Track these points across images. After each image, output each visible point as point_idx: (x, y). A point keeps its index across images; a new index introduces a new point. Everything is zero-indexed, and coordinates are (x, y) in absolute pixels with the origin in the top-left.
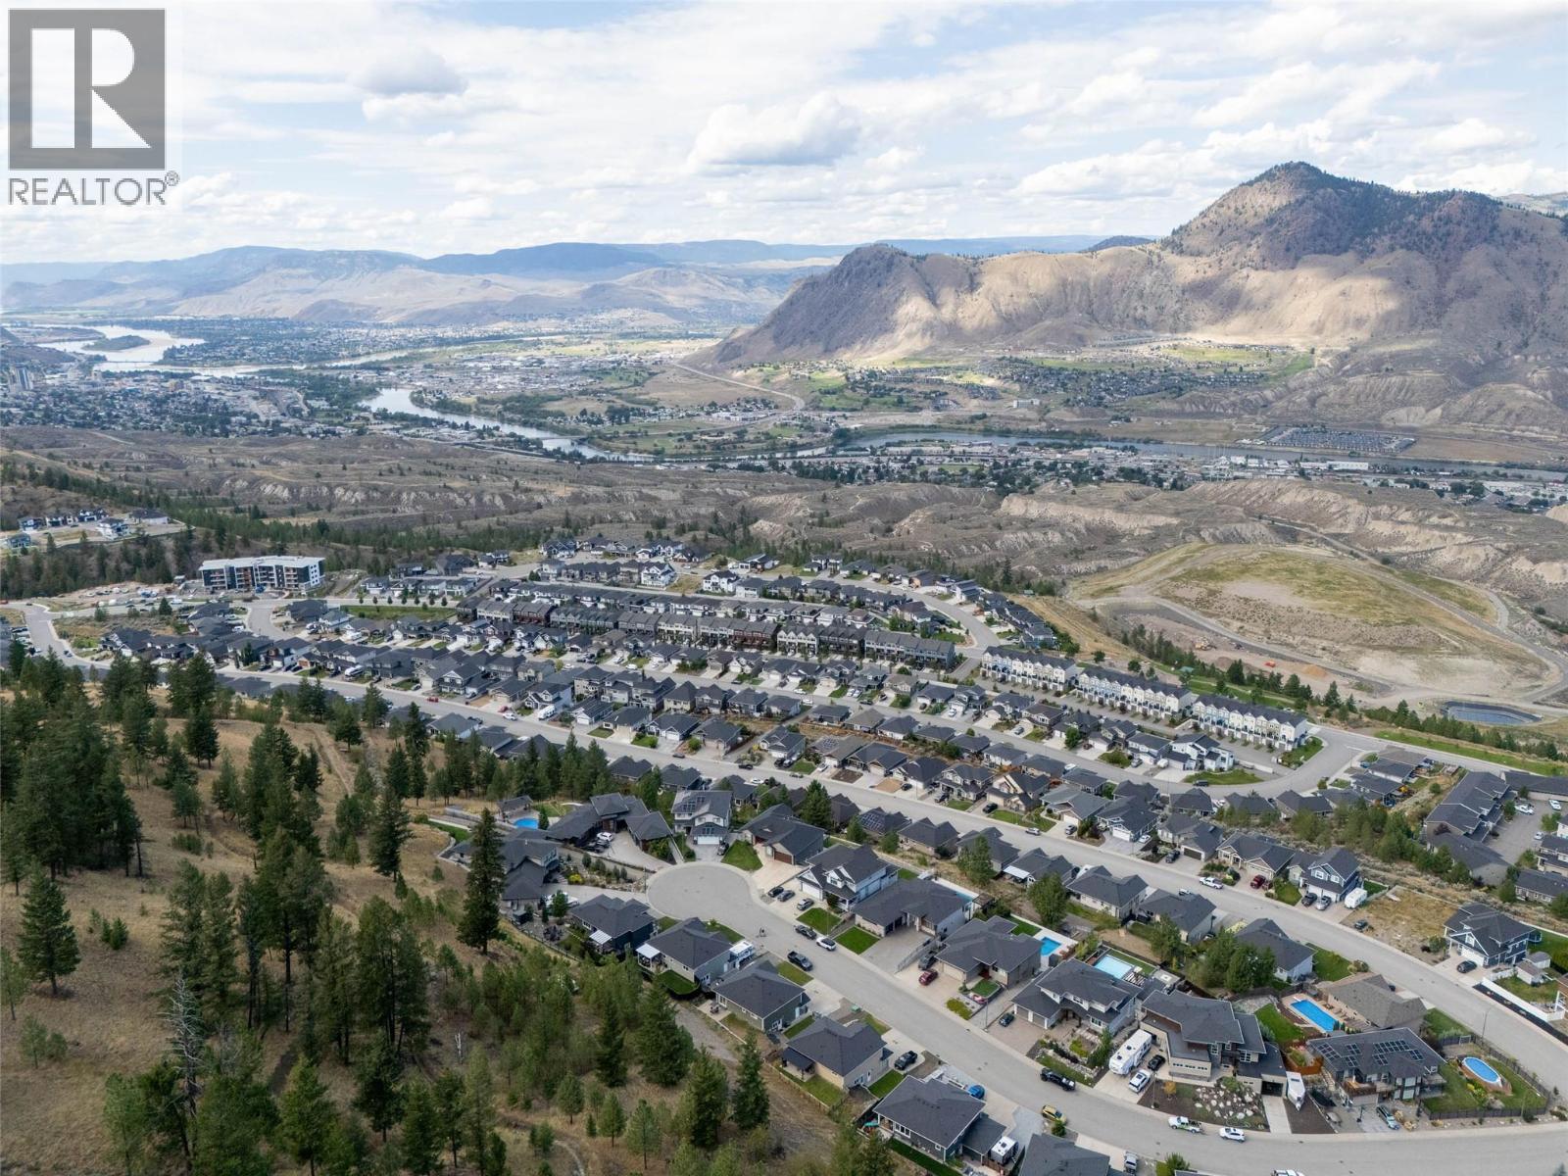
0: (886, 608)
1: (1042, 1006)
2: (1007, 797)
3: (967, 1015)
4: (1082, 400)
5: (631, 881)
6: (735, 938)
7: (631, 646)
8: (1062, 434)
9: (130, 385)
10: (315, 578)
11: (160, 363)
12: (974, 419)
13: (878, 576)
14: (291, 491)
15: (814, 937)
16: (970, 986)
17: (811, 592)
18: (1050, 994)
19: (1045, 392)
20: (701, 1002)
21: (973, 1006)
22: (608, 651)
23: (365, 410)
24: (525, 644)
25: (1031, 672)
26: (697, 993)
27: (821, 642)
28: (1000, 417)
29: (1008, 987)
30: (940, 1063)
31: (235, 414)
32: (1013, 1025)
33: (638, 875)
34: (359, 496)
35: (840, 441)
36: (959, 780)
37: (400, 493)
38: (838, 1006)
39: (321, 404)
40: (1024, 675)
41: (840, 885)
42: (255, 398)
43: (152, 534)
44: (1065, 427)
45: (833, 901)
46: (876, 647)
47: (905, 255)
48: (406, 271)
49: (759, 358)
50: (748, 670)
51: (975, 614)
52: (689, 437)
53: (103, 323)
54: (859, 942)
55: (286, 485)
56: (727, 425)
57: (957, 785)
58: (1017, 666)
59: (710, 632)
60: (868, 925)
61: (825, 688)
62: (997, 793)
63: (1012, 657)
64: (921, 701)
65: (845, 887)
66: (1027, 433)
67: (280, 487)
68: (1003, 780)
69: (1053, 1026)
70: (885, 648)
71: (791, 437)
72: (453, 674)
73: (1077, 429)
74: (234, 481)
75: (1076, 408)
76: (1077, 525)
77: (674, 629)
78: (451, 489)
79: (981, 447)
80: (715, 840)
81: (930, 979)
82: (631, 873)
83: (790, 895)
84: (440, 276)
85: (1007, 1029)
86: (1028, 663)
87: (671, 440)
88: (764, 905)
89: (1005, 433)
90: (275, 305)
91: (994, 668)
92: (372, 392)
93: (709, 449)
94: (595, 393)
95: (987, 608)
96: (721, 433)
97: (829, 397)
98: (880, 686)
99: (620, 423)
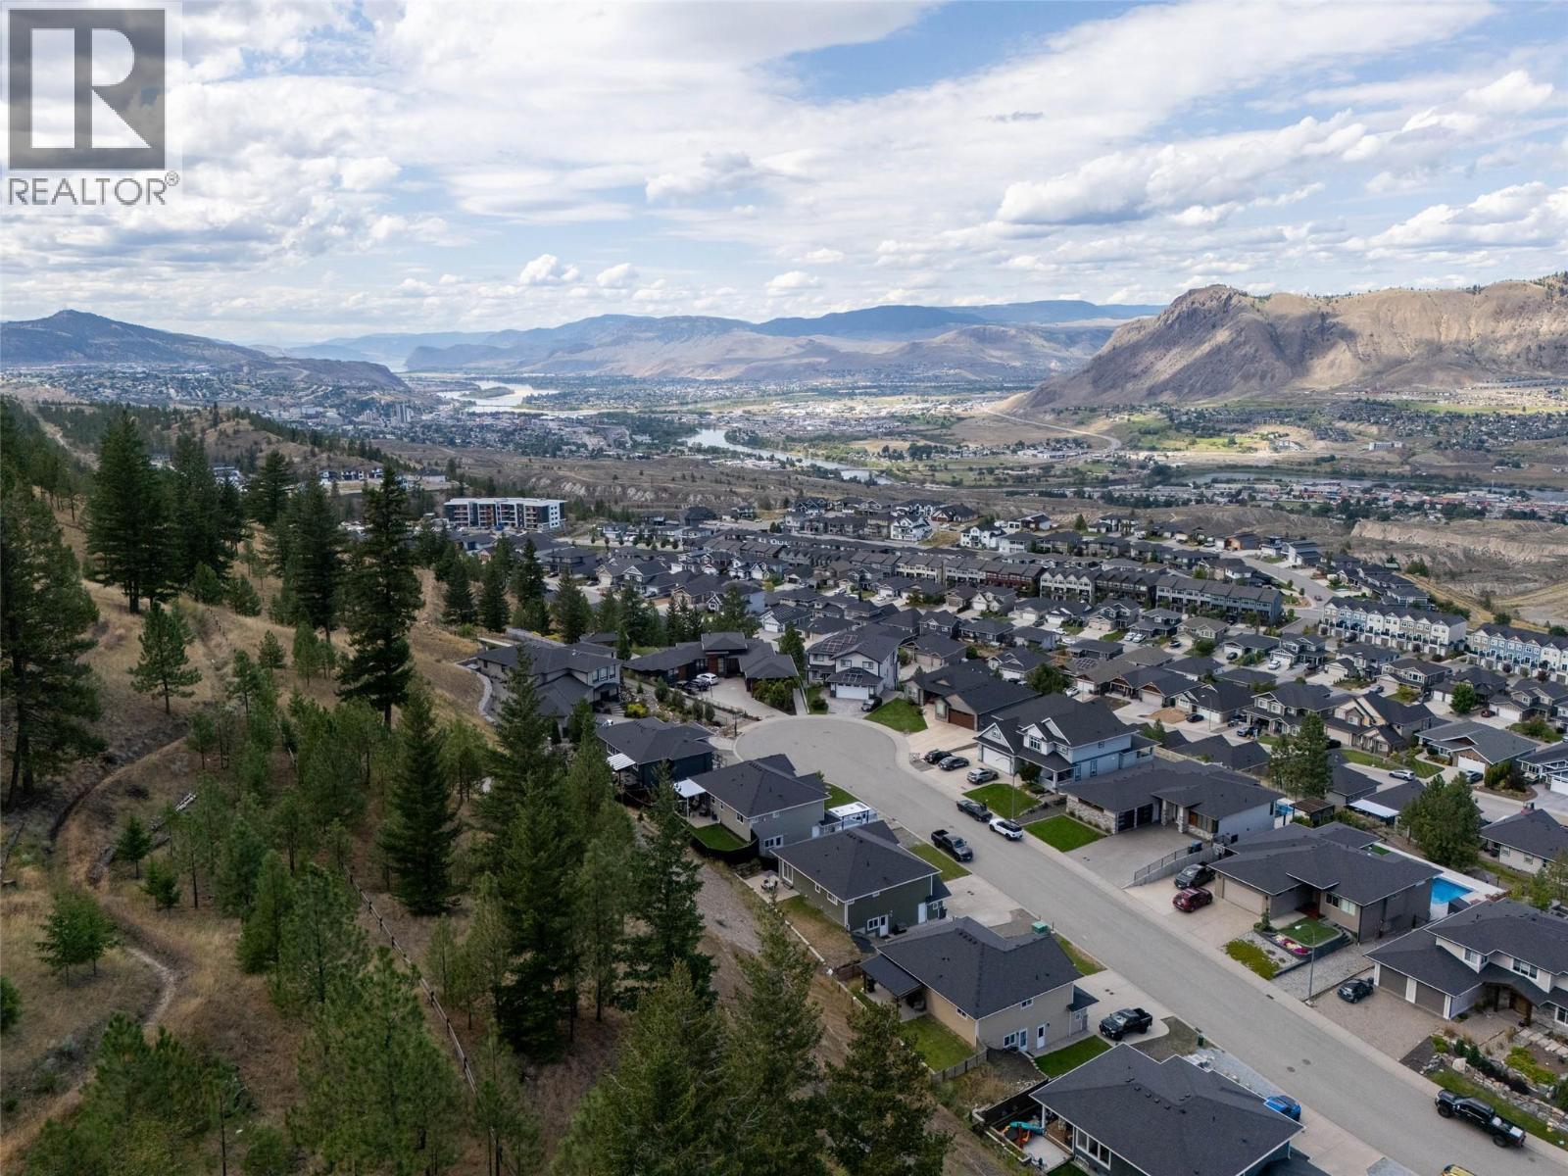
0: (1190, 566)
1: (1441, 973)
2: (1357, 732)
3: (1269, 972)
4: (1458, 444)
5: (718, 724)
6: (845, 798)
7: (857, 576)
8: (1430, 478)
9: (488, 421)
10: (555, 520)
11: (518, 407)
12: (1319, 461)
13: (1184, 537)
14: (587, 489)
15: (985, 819)
16: (1275, 924)
17: (1093, 547)
18: (1459, 953)
19: (1409, 435)
20: (753, 873)
21: (1283, 958)
22: (831, 582)
23: (682, 444)
24: (741, 574)
25: (1395, 629)
26: (747, 858)
27: (1097, 589)
28: (1352, 460)
29: (1360, 938)
30: (1201, 1042)
31: (568, 444)
32: (1369, 1002)
33: (730, 720)
34: (649, 496)
35: (1158, 479)
36: (1278, 708)
37: (688, 495)
38: (1008, 918)
39: (646, 439)
40: (1386, 633)
41: (1044, 749)
42: (589, 433)
43: (428, 488)
44: (1433, 472)
45: (1029, 772)
46: (1171, 595)
47: (1245, 295)
48: (738, 333)
49: (1074, 403)
50: (995, 606)
51: (1314, 577)
52: (991, 471)
53: (480, 379)
54: (1068, 836)
55: (583, 483)
56: (1032, 461)
57: (1274, 715)
58: (1375, 621)
59: (957, 575)
60: (1087, 813)
61: (1096, 630)
62: (1342, 725)
63: (1368, 610)
64: (1229, 650)
65: (1054, 754)
66: (1386, 475)
67: (578, 485)
68: (1351, 705)
69: (1462, 1017)
70: (1185, 597)
71: (1101, 472)
72: (634, 570)
73: (1451, 474)
74: (539, 479)
75: (1449, 452)
76: (1452, 550)
77: (915, 572)
78: (735, 493)
79: (1324, 487)
80: (862, 694)
81: (1195, 902)
82: (719, 716)
83: (963, 763)
84: (770, 338)
85: (1356, 1009)
86: (1392, 618)
87: (971, 474)
88: (913, 771)
89: (1359, 476)
90: (623, 364)
91: (1340, 625)
92: (691, 430)
93: (1010, 482)
94: (900, 434)
95: (1332, 570)
96: (1026, 468)
97: (1150, 437)
98: (1173, 631)
99: (921, 459)
